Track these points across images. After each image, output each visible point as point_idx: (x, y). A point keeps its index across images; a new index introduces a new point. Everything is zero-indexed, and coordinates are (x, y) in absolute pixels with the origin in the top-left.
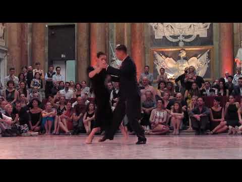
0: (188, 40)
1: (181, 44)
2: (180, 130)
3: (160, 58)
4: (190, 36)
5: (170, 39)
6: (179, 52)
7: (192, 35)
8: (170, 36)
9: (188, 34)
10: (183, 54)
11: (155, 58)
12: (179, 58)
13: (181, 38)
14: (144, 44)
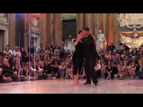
0: (138, 27)
1: (135, 29)
2: (134, 77)
3: (123, 37)
4: (139, 25)
5: (128, 27)
6: (134, 34)
7: (141, 25)
8: (129, 25)
9: (138, 24)
10: (136, 35)
11: (120, 37)
12: (134, 37)
13: (134, 26)
14: (114, 30)
